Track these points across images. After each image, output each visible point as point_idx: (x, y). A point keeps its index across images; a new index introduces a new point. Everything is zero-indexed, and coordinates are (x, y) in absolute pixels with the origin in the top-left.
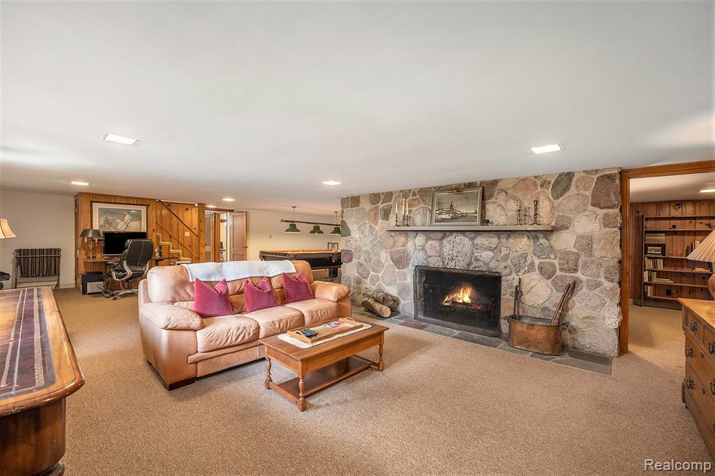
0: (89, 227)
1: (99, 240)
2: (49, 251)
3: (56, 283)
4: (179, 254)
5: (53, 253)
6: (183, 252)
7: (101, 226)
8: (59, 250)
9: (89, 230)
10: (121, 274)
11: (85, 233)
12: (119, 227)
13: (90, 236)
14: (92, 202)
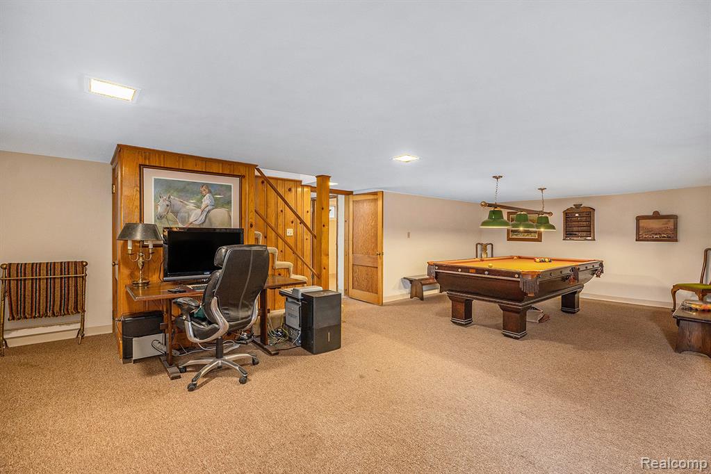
0: (136, 219)
1: (155, 246)
2: (65, 266)
3: (78, 326)
4: (288, 269)
5: (72, 270)
6: (296, 267)
7: (160, 217)
8: (83, 265)
9: (136, 224)
10: (205, 327)
11: (129, 230)
12: (191, 220)
13: (138, 237)
14: (142, 167)
